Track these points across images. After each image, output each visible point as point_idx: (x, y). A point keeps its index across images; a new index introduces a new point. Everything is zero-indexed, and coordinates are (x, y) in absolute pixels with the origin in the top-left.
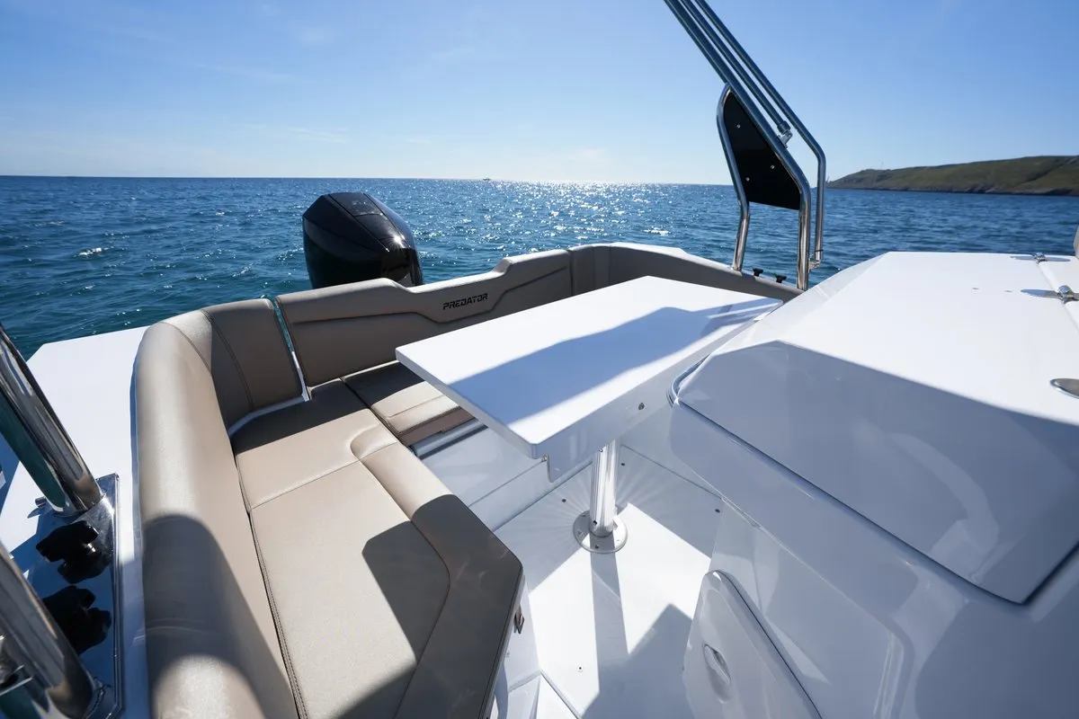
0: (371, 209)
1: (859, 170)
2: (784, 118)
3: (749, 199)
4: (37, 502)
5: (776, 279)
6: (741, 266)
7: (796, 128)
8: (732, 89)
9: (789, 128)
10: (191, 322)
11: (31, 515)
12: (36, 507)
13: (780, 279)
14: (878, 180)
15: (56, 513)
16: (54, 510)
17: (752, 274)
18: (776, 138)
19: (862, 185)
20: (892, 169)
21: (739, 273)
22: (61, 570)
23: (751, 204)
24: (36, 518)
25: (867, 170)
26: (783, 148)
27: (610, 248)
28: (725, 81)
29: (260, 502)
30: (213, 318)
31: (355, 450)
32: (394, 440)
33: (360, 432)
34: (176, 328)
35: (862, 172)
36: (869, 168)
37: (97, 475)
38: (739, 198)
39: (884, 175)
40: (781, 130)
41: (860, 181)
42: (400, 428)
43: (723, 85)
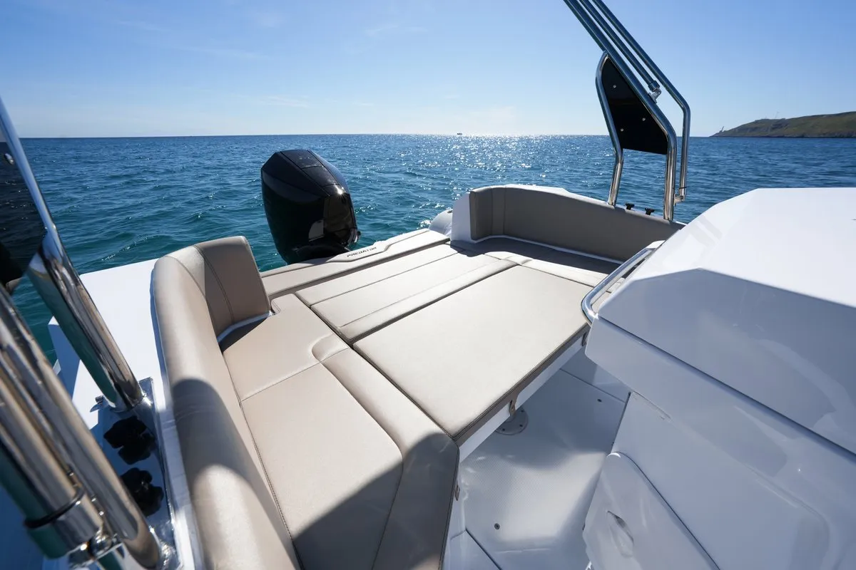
0: (313, 163)
1: (753, 120)
2: (655, 78)
3: (623, 146)
4: (97, 400)
5: (645, 212)
6: (615, 202)
7: (665, 86)
8: (609, 56)
9: (659, 86)
10: (188, 256)
11: (92, 410)
12: (96, 403)
13: (649, 212)
14: (773, 129)
15: (112, 409)
16: (109, 406)
17: (625, 208)
18: (648, 96)
19: (755, 133)
20: (787, 118)
21: (613, 207)
22: (120, 453)
23: (625, 150)
24: (96, 412)
25: (762, 120)
26: (653, 103)
27: (506, 189)
28: (603, 49)
29: (248, 396)
30: (205, 252)
31: (316, 354)
32: (346, 346)
33: (318, 340)
34: (177, 260)
35: (757, 122)
36: (763, 117)
37: (139, 378)
38: (614, 146)
39: (779, 124)
40: (651, 88)
41: (755, 129)
42: (350, 336)
43: (601, 52)
